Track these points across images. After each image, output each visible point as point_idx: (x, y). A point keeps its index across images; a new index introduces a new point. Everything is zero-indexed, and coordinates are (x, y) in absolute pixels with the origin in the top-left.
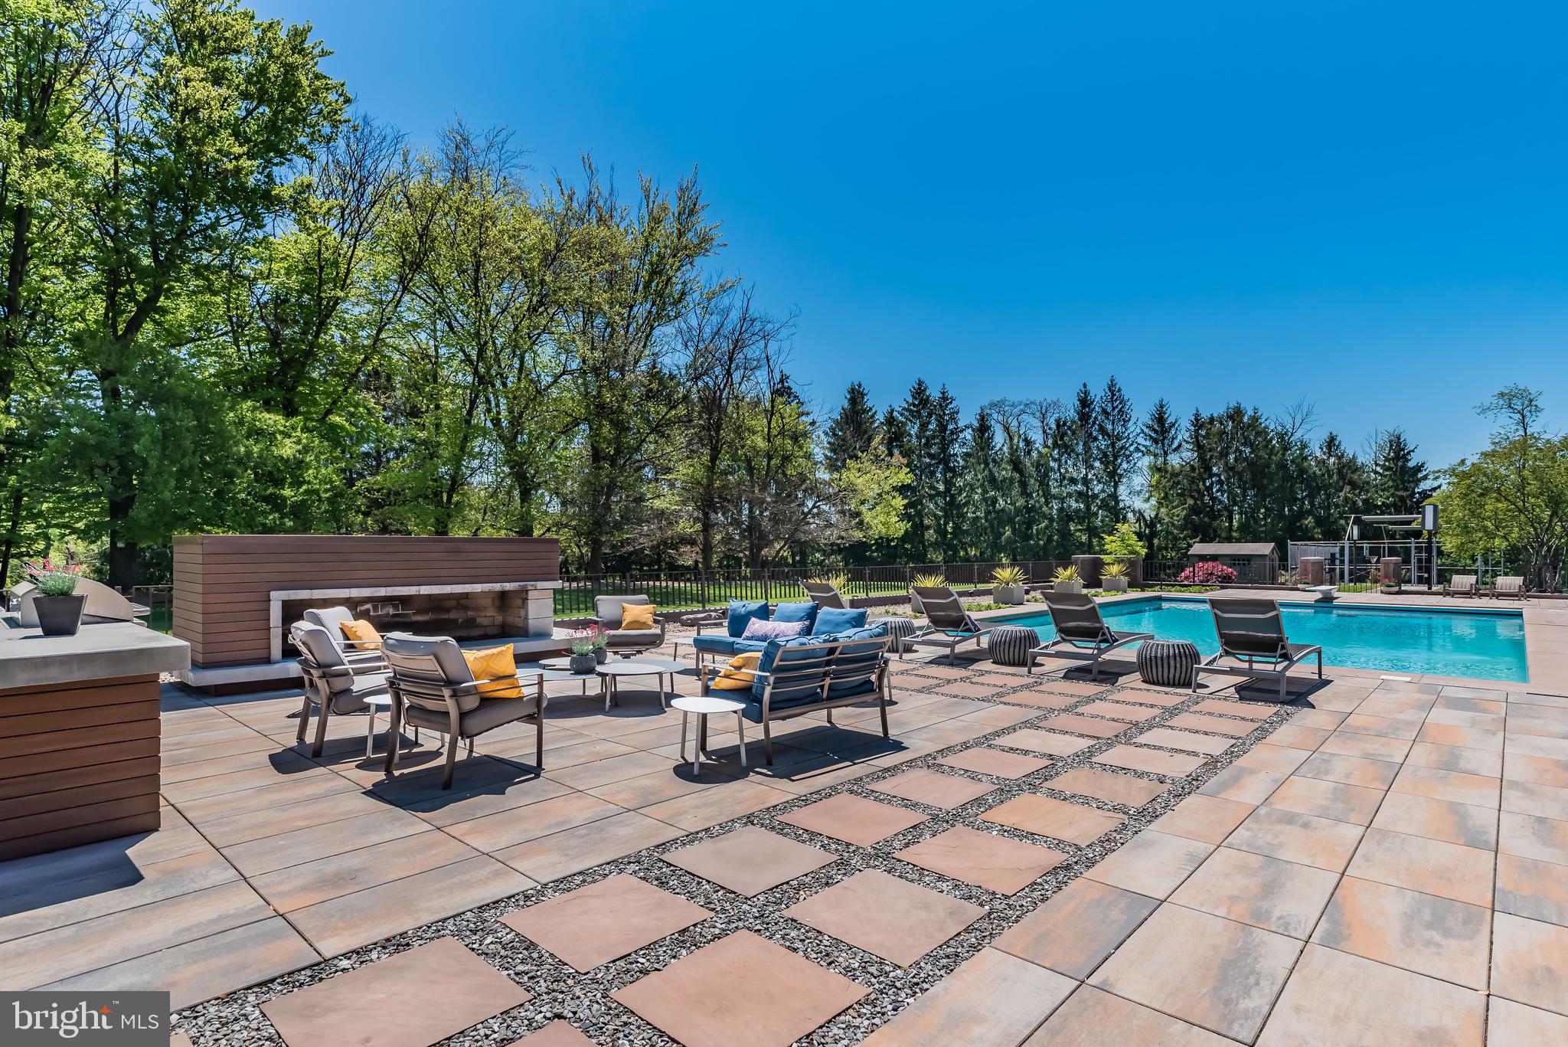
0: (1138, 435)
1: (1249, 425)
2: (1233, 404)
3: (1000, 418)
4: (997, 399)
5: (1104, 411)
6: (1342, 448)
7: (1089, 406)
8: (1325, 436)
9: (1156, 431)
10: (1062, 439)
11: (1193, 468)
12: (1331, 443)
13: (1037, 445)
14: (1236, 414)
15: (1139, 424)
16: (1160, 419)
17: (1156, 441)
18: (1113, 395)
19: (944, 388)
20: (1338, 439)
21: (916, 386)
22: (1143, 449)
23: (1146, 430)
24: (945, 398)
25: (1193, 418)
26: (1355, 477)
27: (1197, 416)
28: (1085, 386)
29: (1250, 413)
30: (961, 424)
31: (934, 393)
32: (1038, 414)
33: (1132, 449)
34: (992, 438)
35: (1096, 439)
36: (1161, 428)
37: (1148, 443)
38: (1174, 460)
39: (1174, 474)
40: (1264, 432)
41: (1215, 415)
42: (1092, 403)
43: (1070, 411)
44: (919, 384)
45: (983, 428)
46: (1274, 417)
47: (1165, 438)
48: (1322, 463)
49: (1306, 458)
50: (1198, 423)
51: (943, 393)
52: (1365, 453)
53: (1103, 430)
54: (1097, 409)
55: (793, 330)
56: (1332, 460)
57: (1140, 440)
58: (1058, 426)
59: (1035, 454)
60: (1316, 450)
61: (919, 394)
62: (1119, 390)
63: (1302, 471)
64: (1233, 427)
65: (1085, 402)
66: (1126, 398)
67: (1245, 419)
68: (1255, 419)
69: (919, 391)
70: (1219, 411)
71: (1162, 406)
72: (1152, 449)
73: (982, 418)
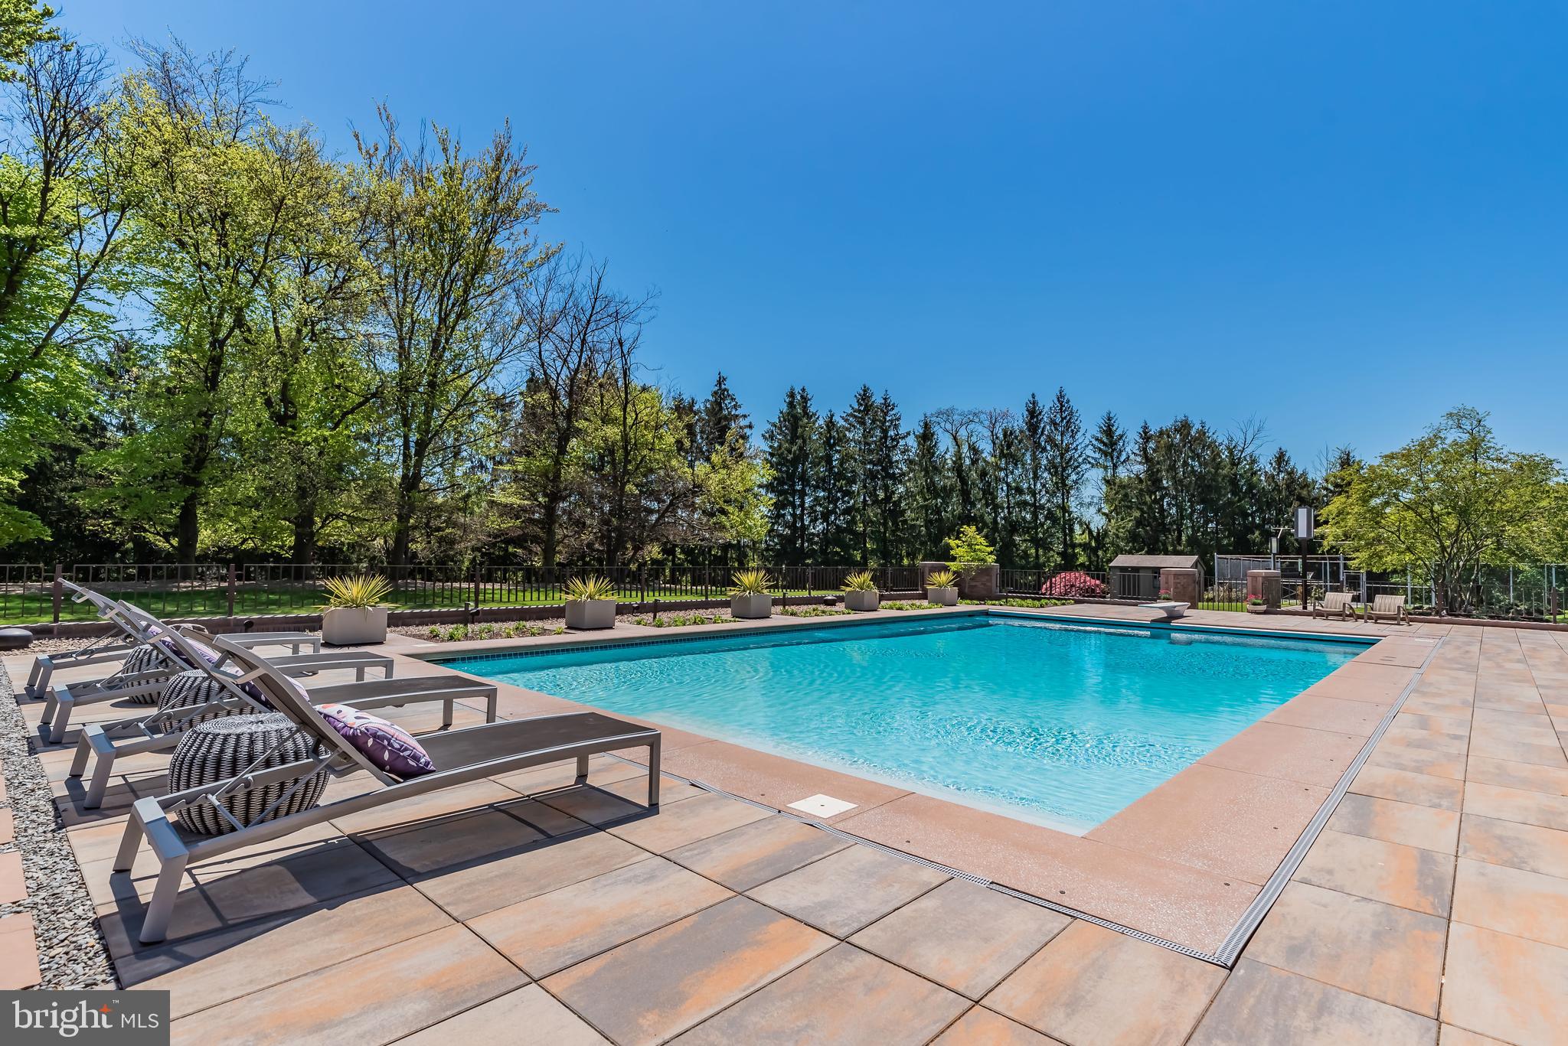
0: (1087, 446)
1: (1196, 439)
2: (1180, 417)
3: (948, 426)
4: (944, 407)
5: (1053, 423)
6: (1292, 464)
7: (1037, 417)
8: (1275, 451)
9: (1105, 444)
10: (1009, 447)
11: (1141, 481)
12: (1281, 459)
13: (984, 455)
14: (1184, 427)
15: (1088, 435)
16: (1109, 431)
17: (1106, 454)
18: (1062, 406)
19: (886, 394)
20: (1287, 454)
21: (862, 393)
22: (1093, 461)
23: (1094, 442)
24: (887, 406)
25: (1141, 431)
26: (1304, 493)
27: (1145, 428)
28: (1033, 396)
29: (1197, 426)
30: (902, 431)
31: (877, 400)
32: (987, 423)
33: (1080, 460)
34: (935, 446)
35: (1044, 450)
36: (1110, 442)
37: (1097, 455)
38: (1123, 473)
39: (1122, 486)
40: (1212, 446)
41: (1164, 429)
42: (1040, 414)
43: (1018, 422)
44: (865, 391)
45: (926, 436)
46: (1222, 433)
47: (1113, 450)
48: (1271, 478)
49: (1255, 473)
50: (1146, 437)
51: (885, 399)
52: (1316, 469)
53: (1050, 440)
54: (1045, 419)
55: (653, 312)
56: (1282, 475)
57: (1089, 452)
58: (1005, 435)
59: (981, 463)
60: (1266, 464)
61: (863, 400)
62: (1068, 401)
63: (1251, 486)
64: (1181, 440)
65: (1033, 413)
66: (1075, 409)
67: (1193, 432)
68: (1202, 433)
69: (865, 397)
70: (1167, 424)
71: (1109, 419)
72: (1101, 461)
73: (926, 426)
